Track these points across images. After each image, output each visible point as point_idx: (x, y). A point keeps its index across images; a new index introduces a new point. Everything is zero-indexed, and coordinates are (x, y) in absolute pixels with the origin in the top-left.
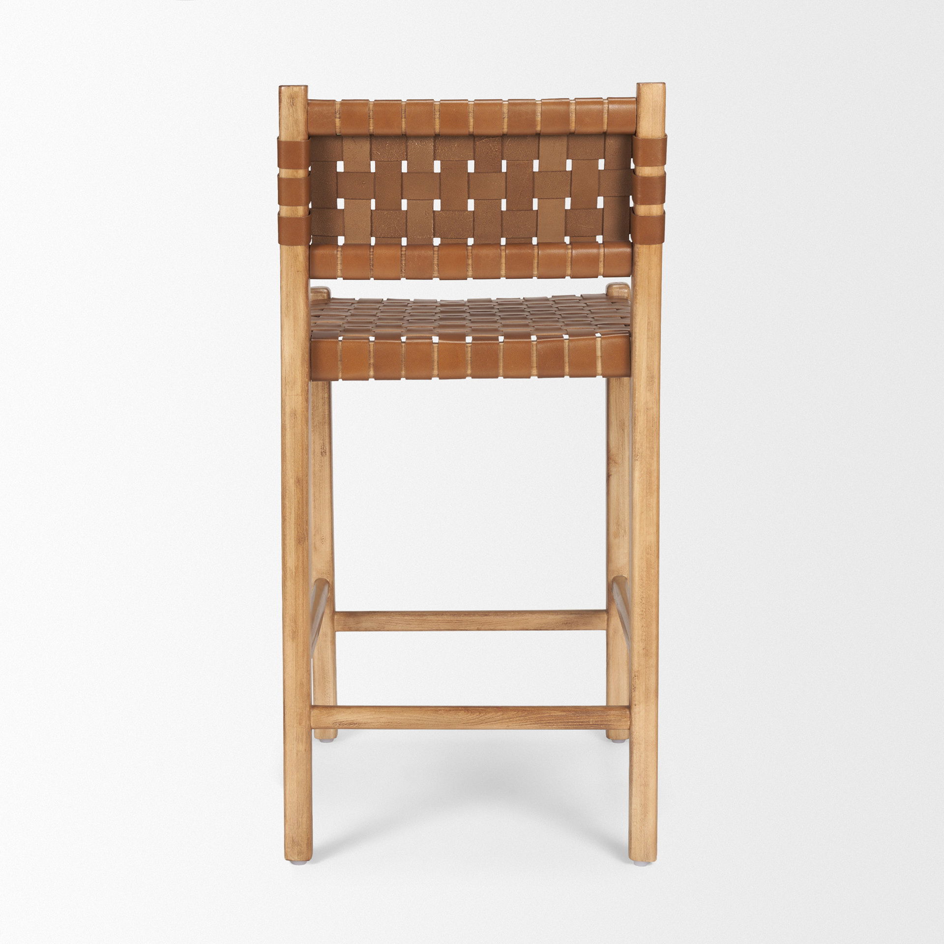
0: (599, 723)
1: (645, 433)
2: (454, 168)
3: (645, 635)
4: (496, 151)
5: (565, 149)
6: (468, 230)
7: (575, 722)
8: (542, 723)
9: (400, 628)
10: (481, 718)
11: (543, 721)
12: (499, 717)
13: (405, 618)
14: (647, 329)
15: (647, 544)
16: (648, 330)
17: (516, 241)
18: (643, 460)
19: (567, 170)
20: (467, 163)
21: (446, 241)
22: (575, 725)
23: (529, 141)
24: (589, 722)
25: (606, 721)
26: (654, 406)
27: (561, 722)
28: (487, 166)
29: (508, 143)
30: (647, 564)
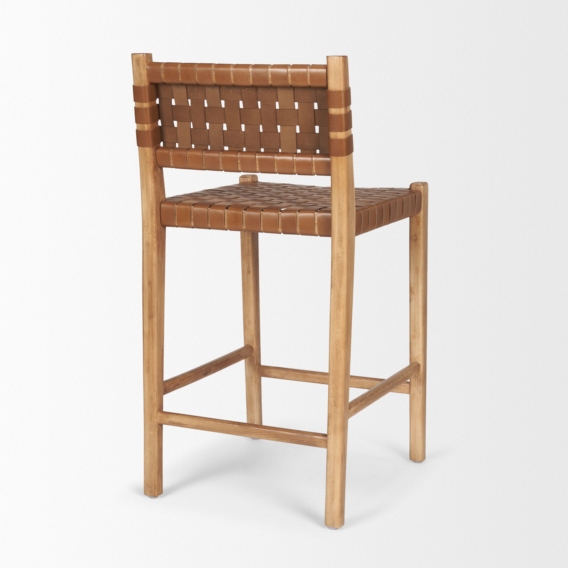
0: (310, 442)
1: (337, 271)
2: (232, 105)
3: (335, 394)
4: (253, 96)
5: (293, 95)
6: (242, 142)
7: (296, 440)
8: (278, 438)
9: (292, 379)
10: (246, 430)
11: (279, 436)
12: (255, 431)
13: (295, 373)
14: (337, 209)
15: (337, 339)
16: (339, 209)
17: (270, 151)
18: (335, 288)
19: (296, 109)
20: (239, 102)
21: (232, 149)
22: (297, 441)
23: (272, 90)
24: (304, 441)
25: (313, 441)
26: (342, 256)
27: (289, 439)
28: (251, 104)
29: (260, 91)
30: (336, 351)
